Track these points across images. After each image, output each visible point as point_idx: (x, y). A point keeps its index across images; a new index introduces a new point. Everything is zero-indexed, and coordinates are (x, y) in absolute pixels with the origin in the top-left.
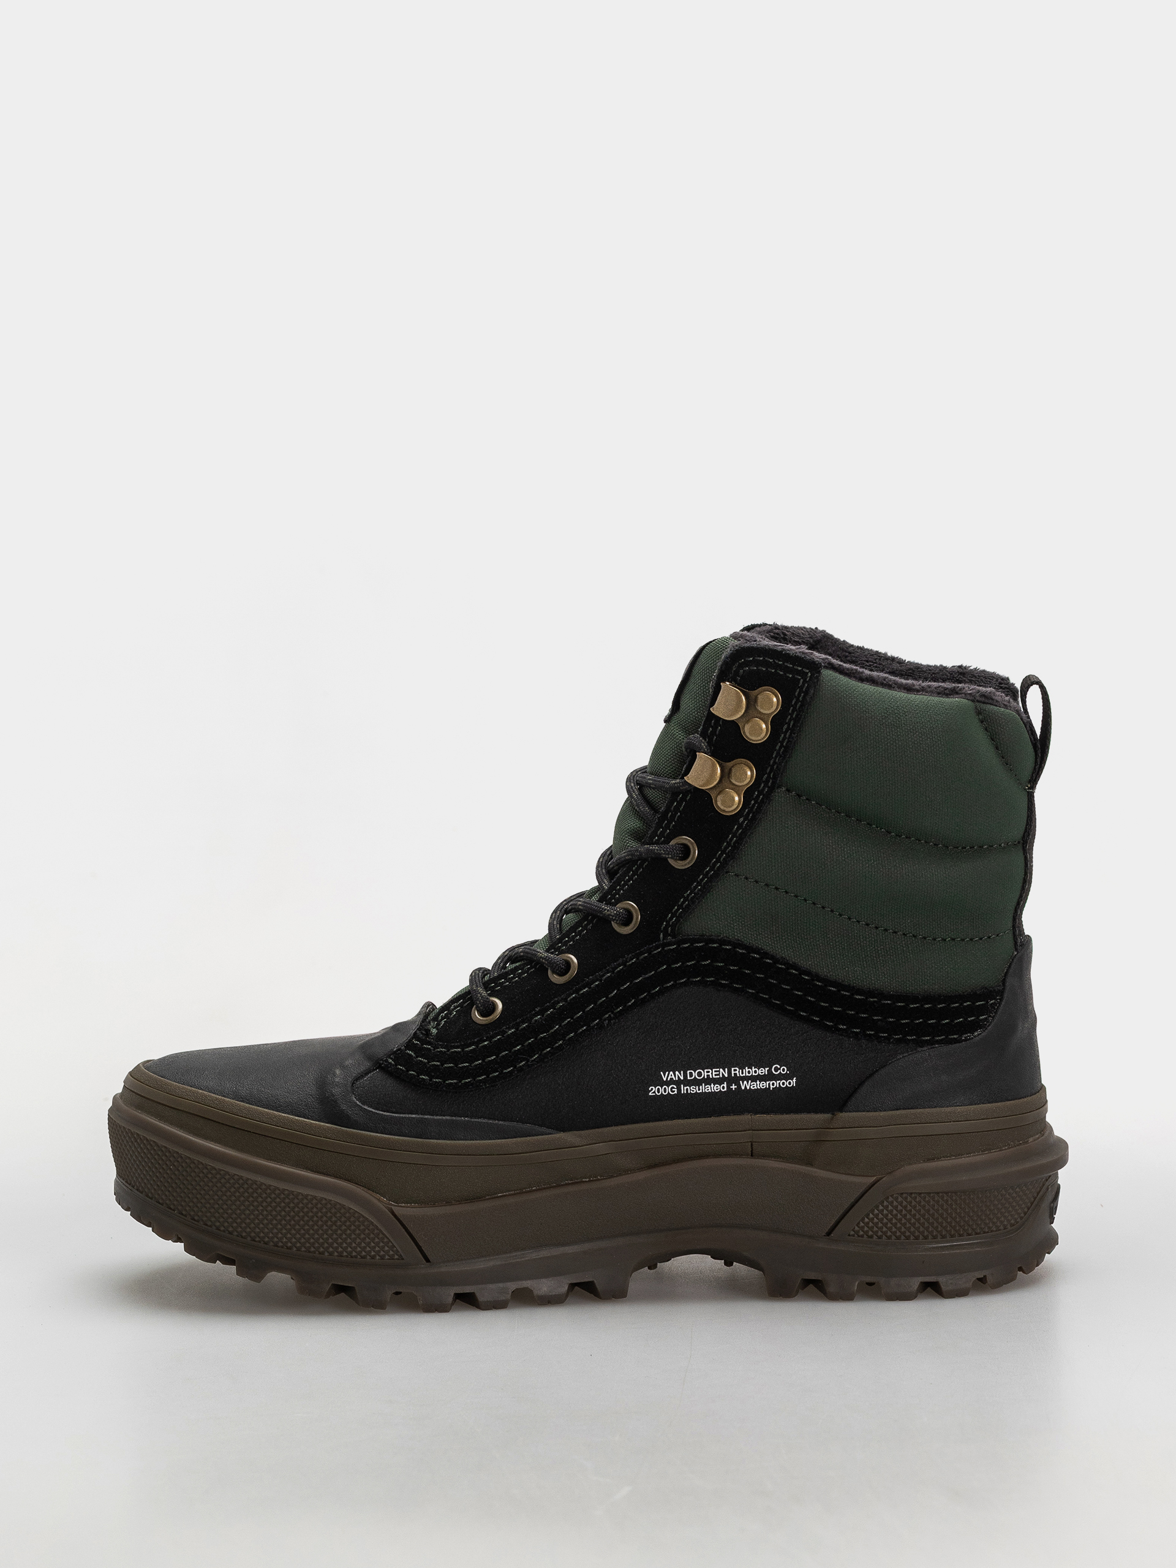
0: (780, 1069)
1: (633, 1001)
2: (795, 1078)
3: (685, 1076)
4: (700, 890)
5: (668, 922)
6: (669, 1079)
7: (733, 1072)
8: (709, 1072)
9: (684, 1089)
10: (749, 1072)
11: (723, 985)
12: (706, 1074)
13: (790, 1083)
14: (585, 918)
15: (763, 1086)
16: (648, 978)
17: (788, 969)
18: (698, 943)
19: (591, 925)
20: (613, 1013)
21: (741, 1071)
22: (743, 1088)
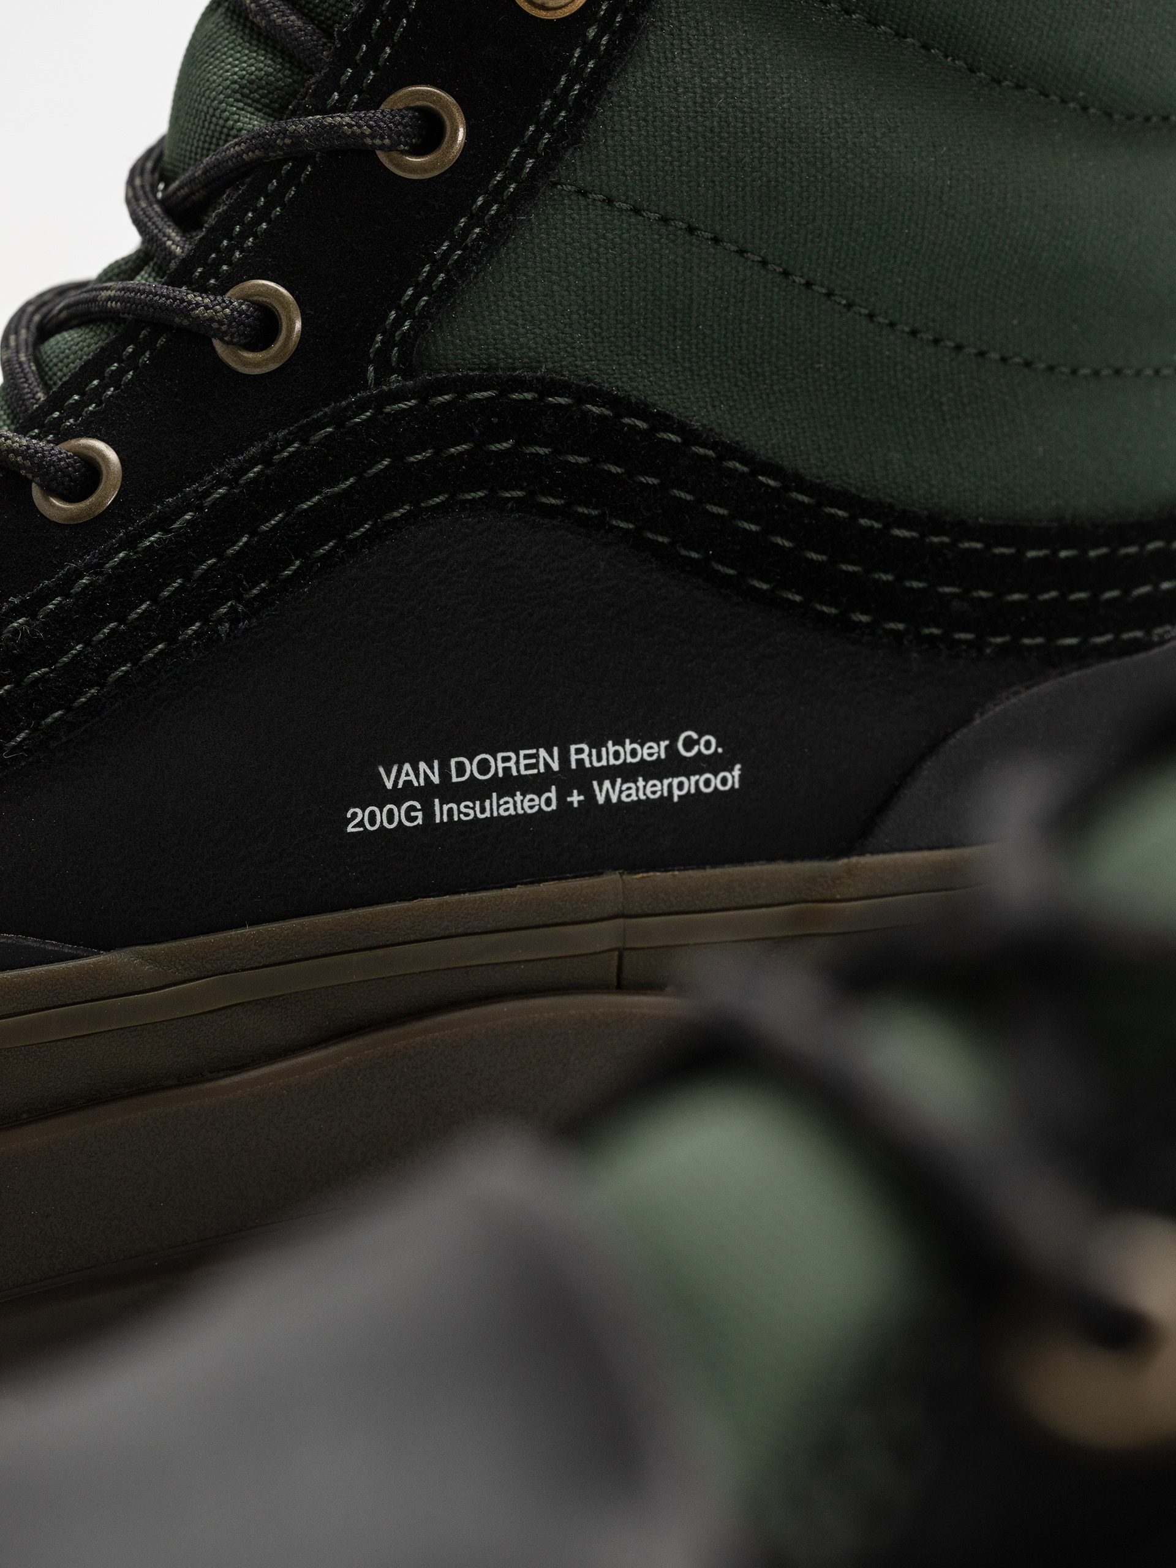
0: (697, 742)
1: (298, 563)
2: (738, 767)
3: (445, 774)
4: (480, 236)
5: (389, 335)
6: (400, 786)
7: (573, 757)
8: (506, 759)
9: (441, 812)
10: (617, 755)
11: (548, 512)
12: (501, 765)
13: (724, 781)
14: (127, 338)
15: (654, 793)
16: (338, 494)
17: (721, 458)
18: (480, 391)
19: (147, 354)
20: (239, 599)
21: (594, 751)
22: (601, 799)
